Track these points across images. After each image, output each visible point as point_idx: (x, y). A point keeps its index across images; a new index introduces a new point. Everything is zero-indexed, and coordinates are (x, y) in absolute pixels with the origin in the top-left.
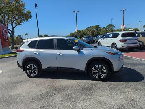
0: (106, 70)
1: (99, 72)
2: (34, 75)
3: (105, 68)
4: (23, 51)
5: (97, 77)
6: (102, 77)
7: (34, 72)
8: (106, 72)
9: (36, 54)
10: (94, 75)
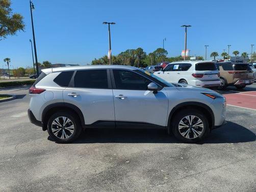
0: (202, 124)
1: (191, 127)
2: (68, 137)
3: (201, 121)
4: (45, 90)
5: (188, 137)
6: (195, 136)
7: (68, 132)
8: (203, 127)
9: (73, 96)
10: (182, 134)
